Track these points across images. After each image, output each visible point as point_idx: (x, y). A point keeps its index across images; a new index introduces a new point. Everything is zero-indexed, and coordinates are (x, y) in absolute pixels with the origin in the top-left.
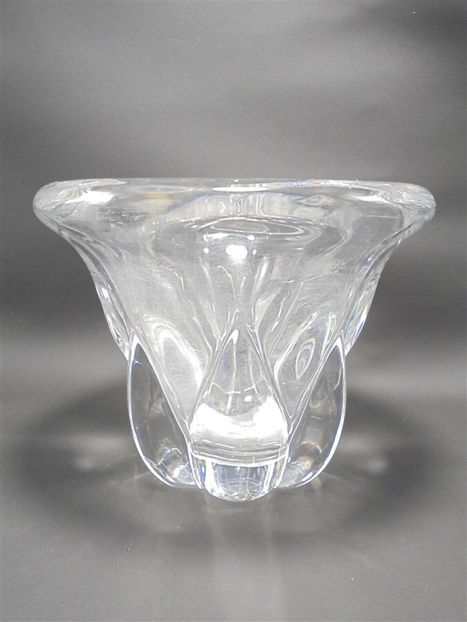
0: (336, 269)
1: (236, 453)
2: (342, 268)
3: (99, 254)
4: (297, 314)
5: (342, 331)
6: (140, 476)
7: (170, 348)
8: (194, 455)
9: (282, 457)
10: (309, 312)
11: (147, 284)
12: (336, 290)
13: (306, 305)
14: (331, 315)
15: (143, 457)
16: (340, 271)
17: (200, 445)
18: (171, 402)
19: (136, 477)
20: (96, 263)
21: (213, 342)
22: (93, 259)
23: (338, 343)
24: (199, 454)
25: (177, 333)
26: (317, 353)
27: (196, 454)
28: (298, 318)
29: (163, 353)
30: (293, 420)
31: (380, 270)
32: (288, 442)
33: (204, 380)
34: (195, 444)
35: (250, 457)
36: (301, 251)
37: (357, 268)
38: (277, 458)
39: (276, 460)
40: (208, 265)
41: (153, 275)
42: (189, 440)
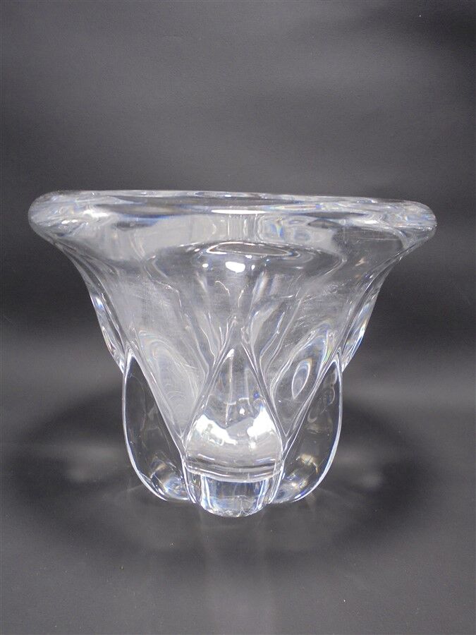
0: (335, 290)
1: (231, 469)
2: (341, 289)
3: (94, 268)
4: (295, 334)
5: (340, 348)
6: (133, 489)
7: (165, 365)
8: (188, 470)
9: (277, 473)
10: (307, 331)
11: (143, 301)
12: (335, 310)
13: (304, 324)
14: (329, 333)
15: (137, 472)
16: (339, 292)
17: (194, 460)
18: (166, 419)
19: (130, 490)
20: (92, 276)
21: (210, 359)
22: (88, 272)
23: (335, 360)
24: (194, 469)
25: (173, 349)
26: (314, 371)
27: (190, 468)
28: (295, 337)
29: (159, 369)
30: (289, 437)
31: (379, 286)
32: (283, 459)
33: (200, 397)
34: (189, 459)
35: (245, 474)
36: (300, 270)
37: (356, 288)
38: (272, 474)
39: (270, 477)
40: (205, 280)
41: (150, 292)
42: (184, 454)
